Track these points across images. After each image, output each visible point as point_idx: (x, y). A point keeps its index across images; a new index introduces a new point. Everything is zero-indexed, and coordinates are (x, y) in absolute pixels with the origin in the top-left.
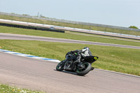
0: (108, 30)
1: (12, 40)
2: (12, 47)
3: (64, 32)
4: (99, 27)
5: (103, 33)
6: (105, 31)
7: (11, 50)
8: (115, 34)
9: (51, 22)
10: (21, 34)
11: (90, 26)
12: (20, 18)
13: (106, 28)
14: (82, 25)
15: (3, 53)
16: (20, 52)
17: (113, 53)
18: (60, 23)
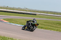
0: (55, 13)
1: (14, 19)
2: (14, 22)
4: (51, 12)
6: (54, 14)
7: (13, 23)
8: (58, 15)
9: (30, 11)
10: (18, 16)
11: (47, 12)
12: (17, 9)
13: (54, 13)
14: (44, 12)
15: (10, 24)
16: (17, 24)
18: (34, 11)
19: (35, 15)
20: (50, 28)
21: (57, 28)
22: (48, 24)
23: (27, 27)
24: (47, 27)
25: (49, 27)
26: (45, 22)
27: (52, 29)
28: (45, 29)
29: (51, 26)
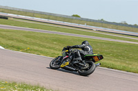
0: (51, 17)
3: (7, 19)
4: (42, 14)
5: (46, 20)
6: (49, 18)
8: (58, 22)
11: (33, 14)
13: (49, 16)
14: (26, 12)
17: (55, 40)
18: (4, 10)
19: (6, 18)
20: (37, 50)
21: (52, 50)
22: (33, 41)
23: (68, 63)
24: (32, 47)
25: (36, 48)
26: (27, 37)
27: (42, 52)
28: (27, 51)
29: (39, 45)
